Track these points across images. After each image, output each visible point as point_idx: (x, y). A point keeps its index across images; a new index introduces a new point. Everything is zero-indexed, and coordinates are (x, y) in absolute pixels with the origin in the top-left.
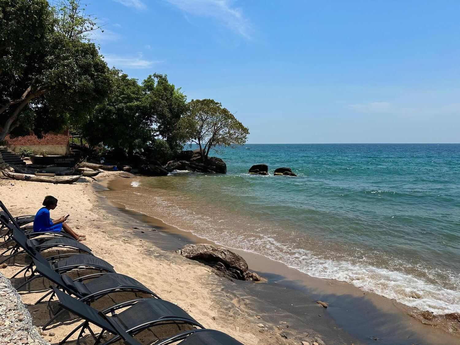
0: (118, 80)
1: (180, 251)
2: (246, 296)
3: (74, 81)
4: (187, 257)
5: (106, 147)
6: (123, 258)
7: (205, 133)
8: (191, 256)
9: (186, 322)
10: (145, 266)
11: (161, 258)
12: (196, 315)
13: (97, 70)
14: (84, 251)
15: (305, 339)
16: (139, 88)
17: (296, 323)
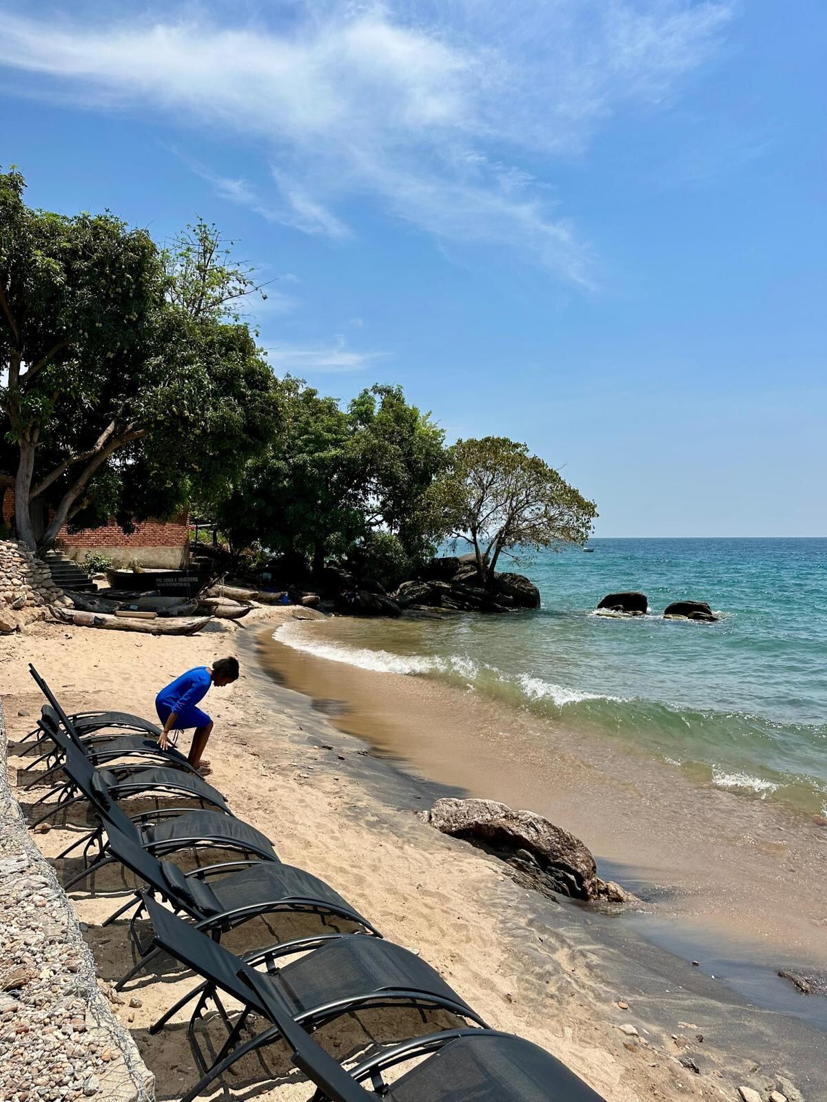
0: (296, 402)
1: (426, 812)
2: (592, 944)
3: (202, 409)
4: (442, 829)
5: (267, 550)
6: (297, 824)
7: (487, 516)
8: (454, 829)
9: (440, 1006)
10: (344, 846)
11: (382, 828)
12: (466, 986)
13: (252, 385)
14: (211, 802)
15: (749, 1080)
16: (340, 419)
17: (722, 1029)
